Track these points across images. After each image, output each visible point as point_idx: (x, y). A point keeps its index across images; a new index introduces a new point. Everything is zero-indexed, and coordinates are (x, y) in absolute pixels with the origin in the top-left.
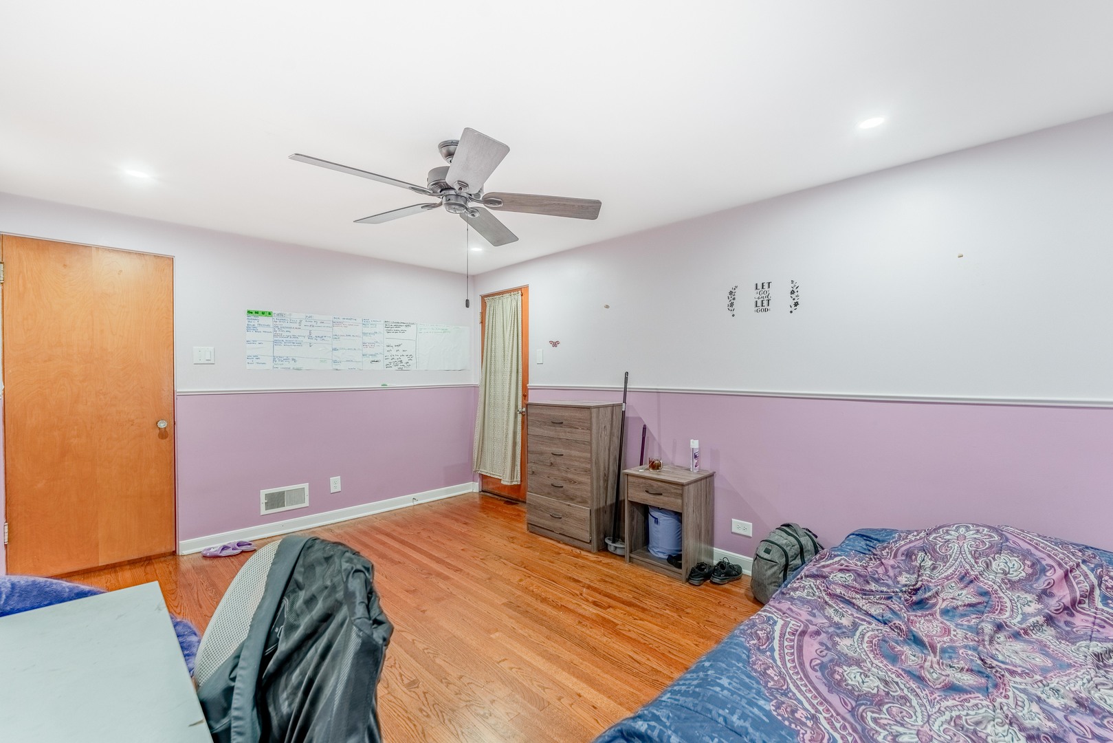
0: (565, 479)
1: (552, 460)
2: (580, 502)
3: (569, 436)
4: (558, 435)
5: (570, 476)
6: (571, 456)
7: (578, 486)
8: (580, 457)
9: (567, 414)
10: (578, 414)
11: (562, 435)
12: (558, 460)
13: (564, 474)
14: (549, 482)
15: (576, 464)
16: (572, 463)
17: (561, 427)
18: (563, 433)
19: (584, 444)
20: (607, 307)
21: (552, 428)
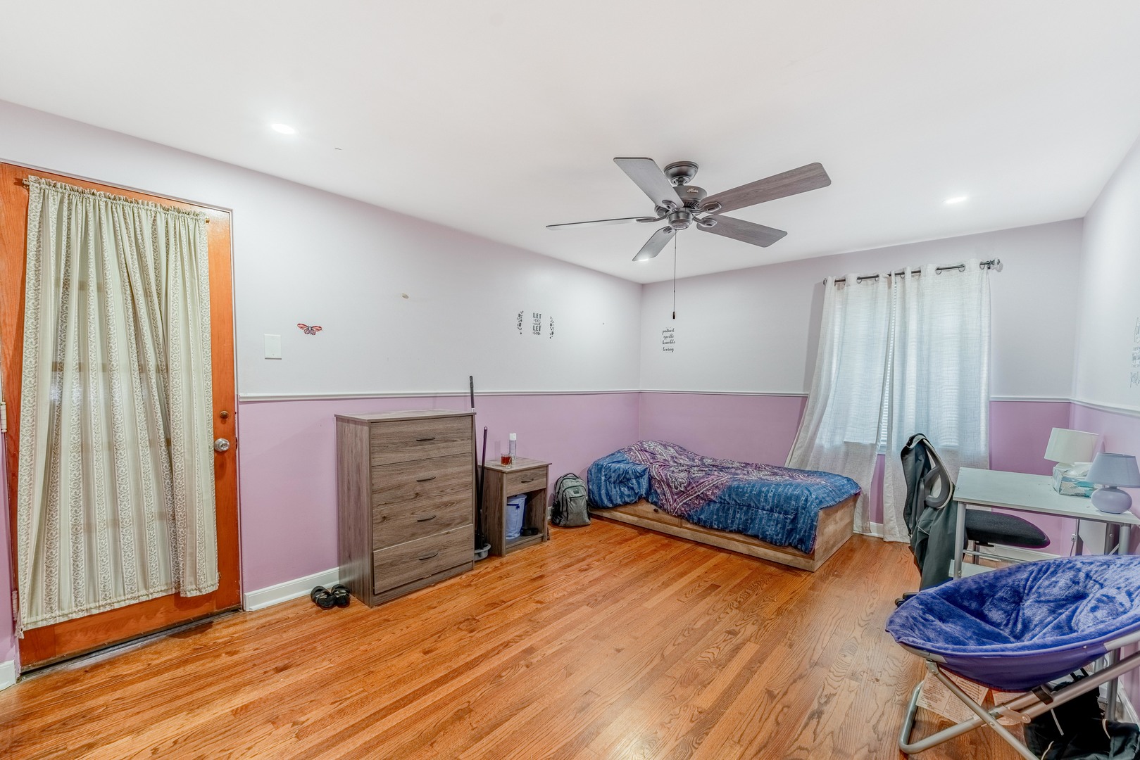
0: (438, 507)
1: (418, 489)
2: (459, 524)
3: (444, 452)
4: (428, 455)
5: (446, 499)
6: (446, 475)
7: (457, 506)
8: (459, 473)
9: (441, 426)
10: (456, 424)
11: (434, 454)
12: (427, 485)
13: (437, 501)
14: (415, 519)
15: (453, 482)
16: (447, 483)
17: (434, 443)
18: (433, 451)
19: (465, 456)
20: (406, 297)
21: (418, 448)
